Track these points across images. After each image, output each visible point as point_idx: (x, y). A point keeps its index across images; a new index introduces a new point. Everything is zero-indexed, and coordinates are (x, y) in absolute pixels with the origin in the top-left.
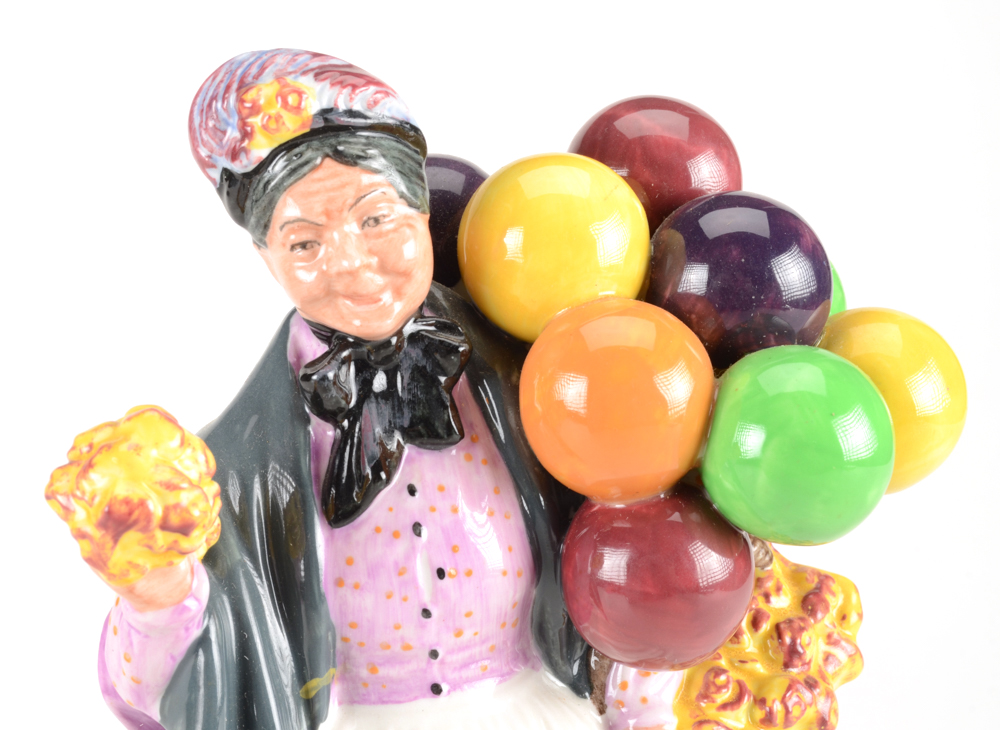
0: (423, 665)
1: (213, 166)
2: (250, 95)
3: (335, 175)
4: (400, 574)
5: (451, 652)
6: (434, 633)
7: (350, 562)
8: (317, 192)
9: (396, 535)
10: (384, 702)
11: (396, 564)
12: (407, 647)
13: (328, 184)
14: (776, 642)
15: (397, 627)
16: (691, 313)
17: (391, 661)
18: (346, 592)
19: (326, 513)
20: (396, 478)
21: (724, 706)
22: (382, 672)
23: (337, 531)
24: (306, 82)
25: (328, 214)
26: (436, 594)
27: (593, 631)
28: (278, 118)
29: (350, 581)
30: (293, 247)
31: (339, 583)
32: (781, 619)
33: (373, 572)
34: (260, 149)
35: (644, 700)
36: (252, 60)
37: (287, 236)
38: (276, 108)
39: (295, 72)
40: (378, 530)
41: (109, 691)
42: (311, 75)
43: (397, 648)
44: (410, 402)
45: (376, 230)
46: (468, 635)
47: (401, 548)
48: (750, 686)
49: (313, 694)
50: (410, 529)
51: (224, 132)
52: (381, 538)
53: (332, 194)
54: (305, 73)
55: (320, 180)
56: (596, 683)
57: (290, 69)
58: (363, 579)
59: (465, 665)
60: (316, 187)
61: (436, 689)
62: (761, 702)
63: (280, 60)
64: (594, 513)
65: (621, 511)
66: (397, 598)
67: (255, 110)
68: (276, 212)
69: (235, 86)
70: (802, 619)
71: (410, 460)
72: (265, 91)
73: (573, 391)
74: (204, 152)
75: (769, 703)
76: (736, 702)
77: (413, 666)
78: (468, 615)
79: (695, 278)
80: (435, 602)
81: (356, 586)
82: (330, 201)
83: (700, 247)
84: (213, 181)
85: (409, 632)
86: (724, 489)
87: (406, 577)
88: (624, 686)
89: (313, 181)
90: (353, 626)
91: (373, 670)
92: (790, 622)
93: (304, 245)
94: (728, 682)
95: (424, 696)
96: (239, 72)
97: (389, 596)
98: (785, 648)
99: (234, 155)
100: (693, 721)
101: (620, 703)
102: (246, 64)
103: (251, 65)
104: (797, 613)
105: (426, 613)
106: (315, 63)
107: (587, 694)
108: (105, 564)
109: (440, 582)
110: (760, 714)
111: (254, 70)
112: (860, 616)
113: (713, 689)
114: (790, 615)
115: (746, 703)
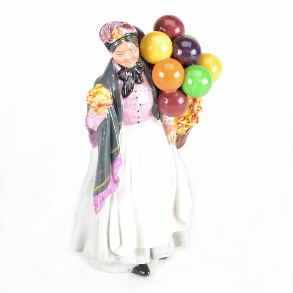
0: (137, 119)
1: (105, 41)
2: (113, 32)
3: (126, 44)
4: (135, 105)
5: (141, 116)
6: (139, 114)
7: (127, 104)
8: (123, 47)
9: (134, 99)
10: (130, 125)
11: (134, 104)
12: (135, 116)
13: (125, 45)
14: (189, 109)
15: (134, 113)
16: (180, 60)
17: (131, 119)
18: (126, 109)
19: (123, 96)
20: (134, 90)
21: (182, 121)
22: (130, 120)
23: (125, 99)
24: (121, 29)
25: (125, 50)
26: (140, 108)
27: (162, 111)
28: (118, 36)
29: (127, 107)
30: (118, 55)
31: (125, 107)
32: (190, 105)
33: (130, 105)
34: (114, 40)
35: (169, 120)
36: (111, 24)
37: (117, 53)
38: (118, 34)
39: (119, 27)
40: (131, 99)
41: (87, 125)
42: (122, 27)
43: (133, 117)
44: (135, 77)
45: (132, 52)
46: (144, 114)
47: (134, 101)
48: (186, 117)
49: (120, 125)
50: (136, 98)
51: (107, 36)
52: (131, 100)
53: (126, 47)
54: (121, 27)
55: (124, 45)
56: (161, 118)
57: (118, 26)
58: (129, 107)
59: (143, 118)
60: (123, 46)
61: (138, 122)
62: (188, 119)
63: (117, 24)
64: (164, 93)
65: (168, 93)
66: (134, 109)
67: (114, 34)
68: (116, 49)
69: (109, 29)
70: (194, 104)
71: (136, 86)
72: (115, 31)
73: (161, 75)
74: (103, 39)
75: (189, 120)
76: (184, 120)
77: (135, 119)
78: (144, 111)
79: (179, 52)
80: (140, 109)
81: (128, 108)
82: (126, 48)
83: (181, 47)
84: (104, 43)
85: (135, 114)
86: (186, 89)
87: (135, 106)
88: (166, 118)
89: (123, 45)
90: (127, 114)
91: (129, 120)
92: (192, 105)
93: (120, 54)
94: (182, 116)
95: (137, 123)
96: (110, 26)
97: (133, 109)
98: (191, 110)
99: (110, 41)
100: (177, 123)
101: (165, 121)
102: (111, 25)
103: (112, 25)
104: (193, 103)
105: (138, 111)
106: (122, 24)
107: (159, 119)
108: (97, 111)
109: (141, 106)
110: (188, 121)
111: (112, 26)
112: (202, 102)
113: (180, 118)
114: (191, 103)
115: (186, 120)
